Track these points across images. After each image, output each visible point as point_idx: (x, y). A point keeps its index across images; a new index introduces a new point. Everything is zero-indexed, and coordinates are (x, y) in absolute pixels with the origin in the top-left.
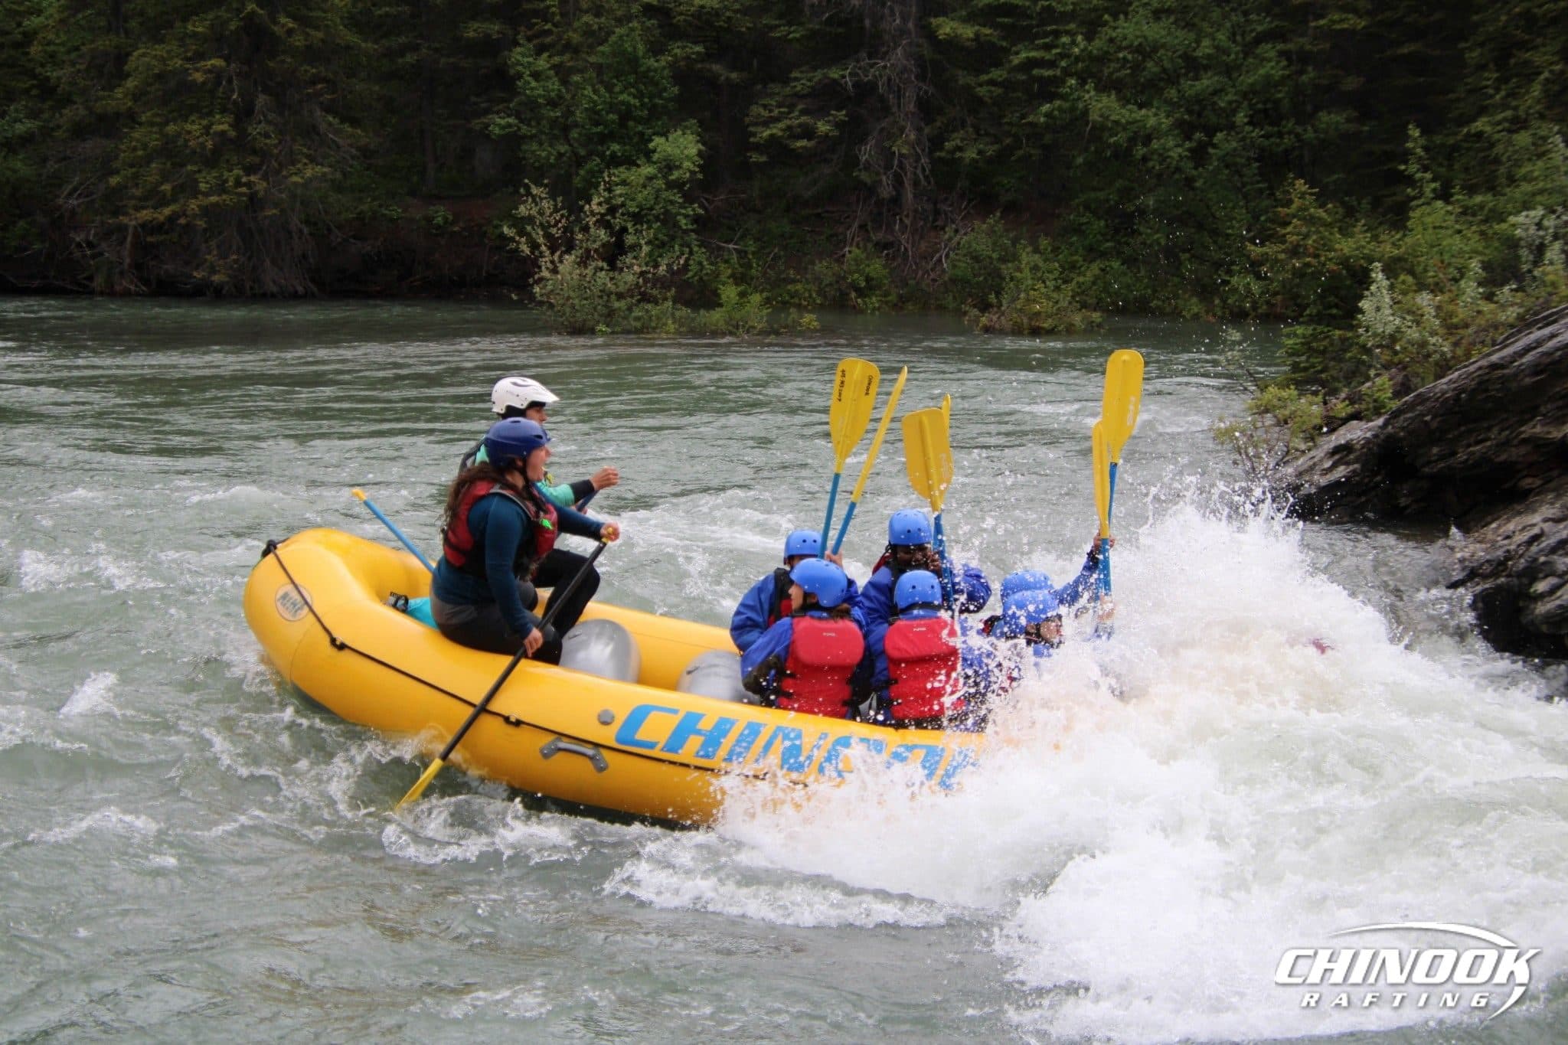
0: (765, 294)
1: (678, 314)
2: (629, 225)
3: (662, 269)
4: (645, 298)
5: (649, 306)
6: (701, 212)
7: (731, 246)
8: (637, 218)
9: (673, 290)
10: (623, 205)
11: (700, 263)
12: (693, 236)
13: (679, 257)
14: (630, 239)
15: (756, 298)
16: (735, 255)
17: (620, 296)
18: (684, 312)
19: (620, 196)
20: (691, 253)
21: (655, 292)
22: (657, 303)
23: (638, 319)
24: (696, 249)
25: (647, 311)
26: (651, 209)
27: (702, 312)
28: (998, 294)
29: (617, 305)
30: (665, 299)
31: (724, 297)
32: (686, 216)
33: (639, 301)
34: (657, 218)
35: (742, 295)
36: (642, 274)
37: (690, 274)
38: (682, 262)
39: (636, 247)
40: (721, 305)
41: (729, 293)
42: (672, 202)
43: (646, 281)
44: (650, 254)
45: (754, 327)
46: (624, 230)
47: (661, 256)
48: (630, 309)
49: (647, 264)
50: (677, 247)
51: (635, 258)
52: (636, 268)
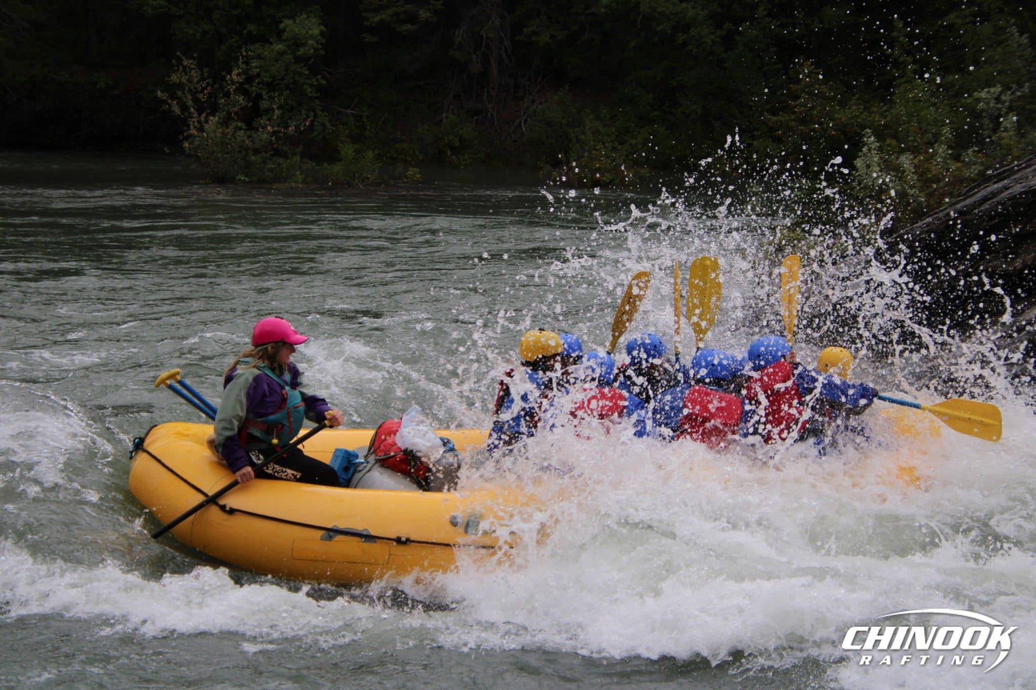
0: (377, 151)
1: (304, 167)
2: (264, 93)
3: (292, 129)
4: (277, 153)
5: (281, 160)
6: (324, 82)
7: (348, 111)
8: (271, 86)
9: (301, 147)
10: (258, 75)
11: (323, 125)
12: (318, 102)
13: (305, 120)
14: (264, 104)
15: (370, 154)
16: (352, 119)
17: (256, 151)
18: (309, 165)
19: (256, 67)
20: (316, 116)
21: (285, 148)
22: (286, 156)
23: (271, 170)
24: (319, 113)
25: (279, 164)
26: (282, 79)
27: (325, 165)
28: (566, 153)
29: (253, 158)
30: (295, 154)
31: (342, 152)
32: (311, 86)
33: (272, 155)
34: (287, 87)
35: (357, 152)
36: (274, 133)
37: (315, 133)
38: (307, 124)
39: (270, 110)
40: (340, 160)
41: (347, 150)
42: (300, 74)
43: (278, 139)
44: (281, 117)
45: (368, 178)
46: (259, 96)
47: (290, 118)
48: (264, 162)
49: (278, 125)
50: (303, 112)
51: (269, 120)
52: (269, 128)
